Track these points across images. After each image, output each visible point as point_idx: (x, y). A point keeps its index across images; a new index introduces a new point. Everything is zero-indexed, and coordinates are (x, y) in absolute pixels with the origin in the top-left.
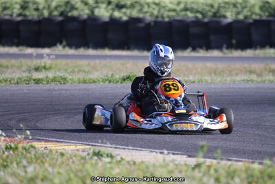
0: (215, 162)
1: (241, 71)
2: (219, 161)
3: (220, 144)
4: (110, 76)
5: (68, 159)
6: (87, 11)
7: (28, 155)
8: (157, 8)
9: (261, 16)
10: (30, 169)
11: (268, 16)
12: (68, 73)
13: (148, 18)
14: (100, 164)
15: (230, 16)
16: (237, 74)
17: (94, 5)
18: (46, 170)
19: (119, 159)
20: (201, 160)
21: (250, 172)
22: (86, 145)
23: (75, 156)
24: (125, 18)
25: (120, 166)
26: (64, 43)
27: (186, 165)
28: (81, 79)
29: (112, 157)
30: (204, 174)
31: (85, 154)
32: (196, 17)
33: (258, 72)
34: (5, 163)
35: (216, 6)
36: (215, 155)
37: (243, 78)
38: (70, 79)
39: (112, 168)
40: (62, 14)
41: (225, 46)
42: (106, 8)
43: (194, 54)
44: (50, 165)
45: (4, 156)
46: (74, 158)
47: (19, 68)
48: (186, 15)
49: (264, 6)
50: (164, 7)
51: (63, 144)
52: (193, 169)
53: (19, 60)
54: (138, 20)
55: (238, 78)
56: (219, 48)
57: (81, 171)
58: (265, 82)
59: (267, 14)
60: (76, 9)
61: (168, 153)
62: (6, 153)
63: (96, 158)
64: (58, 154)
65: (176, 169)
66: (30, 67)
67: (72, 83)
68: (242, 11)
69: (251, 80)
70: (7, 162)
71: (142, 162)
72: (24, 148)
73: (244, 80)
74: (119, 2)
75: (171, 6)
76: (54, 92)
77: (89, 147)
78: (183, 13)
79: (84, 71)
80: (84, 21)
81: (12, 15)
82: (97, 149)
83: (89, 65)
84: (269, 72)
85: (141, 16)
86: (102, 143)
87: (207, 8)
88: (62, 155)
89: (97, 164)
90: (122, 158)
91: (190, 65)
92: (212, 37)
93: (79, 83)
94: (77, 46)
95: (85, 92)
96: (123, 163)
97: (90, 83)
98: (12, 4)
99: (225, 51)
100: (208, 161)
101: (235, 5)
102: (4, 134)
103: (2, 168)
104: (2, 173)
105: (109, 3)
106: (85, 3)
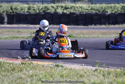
0: (103, 68)
1: (114, 33)
3: (105, 62)
5: (46, 68)
6: (54, 10)
7: (30, 66)
8: (81, 9)
9: (121, 11)
10: (31, 72)
11: (124, 12)
13: (77, 13)
14: (58, 70)
15: (109, 12)
16: (112, 34)
17: (57, 8)
18: (37, 72)
19: (65, 67)
20: (97, 68)
21: (116, 72)
22: (52, 62)
23: (48, 67)
24: (68, 13)
27: (92, 70)
29: (63, 67)
30: (98, 74)
31: (52, 66)
32: (96, 12)
34: (21, 70)
35: (104, 8)
36: (103, 66)
39: (62, 72)
40: (44, 11)
41: (107, 23)
42: (61, 9)
43: (95, 27)
44: (39, 70)
45: (21, 67)
47: (27, 32)
49: (122, 8)
50: (84, 8)
51: (44, 62)
52: (94, 71)
53: (27, 30)
54: (73, 14)
55: (112, 36)
56: (105, 24)
57: (50, 72)
59: (124, 11)
60: (49, 9)
61: (85, 65)
62: (21, 66)
63: (56, 67)
64: (42, 66)
65: (88, 71)
66: (31, 32)
68: (114, 10)
71: (74, 69)
72: (28, 64)
74: (66, 6)
75: (86, 8)
77: (54, 63)
78: (91, 11)
80: (52, 14)
81: (24, 12)
82: (57, 64)
83: (54, 31)
85: (74, 12)
86: (59, 61)
87: (100, 9)
88: (43, 66)
89: (57, 70)
91: (94, 31)
92: (102, 20)
96: (67, 69)
98: (24, 8)
99: (107, 25)
100: (100, 68)
101: (111, 7)
102: (20, 58)
103: (20, 72)
104: (19, 73)
105: (62, 7)
106: (53, 7)
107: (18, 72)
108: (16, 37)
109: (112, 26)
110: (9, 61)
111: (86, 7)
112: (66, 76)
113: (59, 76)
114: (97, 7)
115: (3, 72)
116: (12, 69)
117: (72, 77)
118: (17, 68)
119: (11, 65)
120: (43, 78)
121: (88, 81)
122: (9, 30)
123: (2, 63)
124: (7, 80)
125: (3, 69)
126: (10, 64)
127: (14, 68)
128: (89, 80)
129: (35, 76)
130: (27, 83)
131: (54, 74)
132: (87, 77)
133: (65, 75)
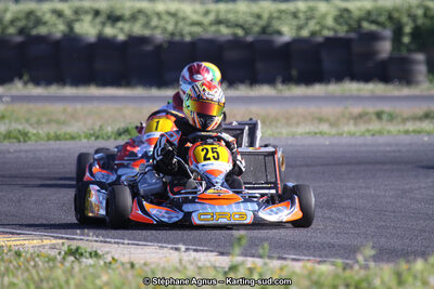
1: (305, 118)
2: (267, 261)
4: (97, 128)
5: (28, 261)
6: (62, 27)
8: (172, 21)
9: (335, 31)
11: (347, 32)
12: (31, 125)
13: (159, 36)
15: (287, 33)
16: (298, 124)
17: (73, 17)
19: (109, 259)
20: (239, 259)
21: (315, 278)
22: (57, 238)
23: (38, 256)
24: (121, 37)
25: (110, 271)
26: (26, 77)
27: (215, 267)
28: (52, 133)
29: (97, 256)
31: (53, 253)
32: (235, 35)
33: (332, 119)
35: (265, 16)
36: (261, 251)
37: (307, 130)
38: (34, 135)
40: (22, 31)
42: (91, 22)
43: (231, 93)
46: (37, 259)
48: (218, 31)
49: (341, 16)
50: (184, 19)
51: (22, 237)
52: (226, 273)
54: (143, 40)
55: (301, 130)
56: (271, 81)
57: (48, 279)
58: (342, 134)
59: (345, 28)
61: (187, 249)
63: (72, 258)
64: (13, 253)
65: (199, 274)
67: (36, 141)
68: (307, 24)
69: (321, 133)
71: (145, 264)
73: (309, 133)
74: (111, 12)
75: (195, 18)
76: (8, 156)
77: (61, 241)
78: (213, 28)
79: (58, 122)
80: (57, 43)
82: (74, 244)
83: (65, 111)
84: (349, 119)
85: (147, 33)
86: (83, 234)
87: (251, 20)
88: (18, 254)
89: (72, 268)
90: (113, 258)
92: (260, 66)
93: (49, 139)
94: (49, 82)
95: (58, 154)
96: (114, 266)
97: (66, 139)
99: (280, 86)
100: (250, 261)
101: (295, 15)
105: (97, 13)
106: (59, 14)
109: (299, 90)
111: (195, 12)
114: (237, 12)
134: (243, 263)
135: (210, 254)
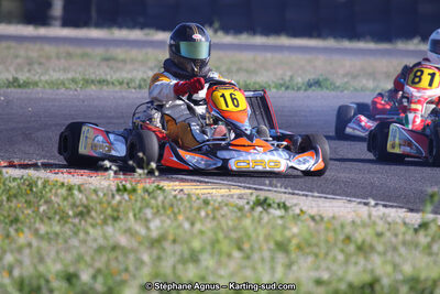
4: (287, 78)
5: (217, 210)
7: (153, 201)
10: (155, 224)
14: (266, 218)
18: (180, 226)
19: (298, 211)
20: (431, 216)
22: (245, 187)
23: (226, 205)
25: (299, 223)
26: (216, 25)
27: (405, 224)
29: (285, 207)
30: (433, 240)
31: (241, 203)
34: (115, 214)
39: (284, 227)
44: (187, 219)
45: (115, 202)
46: (225, 208)
47: (143, 63)
51: (209, 186)
53: (144, 51)
57: (235, 229)
61: (377, 204)
62: (118, 198)
63: (260, 209)
64: (201, 201)
65: (389, 230)
70: (118, 211)
71: (334, 217)
72: (146, 191)
77: (249, 191)
79: (247, 71)
82: (262, 195)
83: (254, 61)
86: (271, 185)
88: (206, 202)
89: (260, 219)
90: (302, 211)
94: (238, 30)
96: (303, 218)
102: (114, 168)
103: (110, 222)
104: (109, 229)
107: (105, 222)
108: (99, 82)
110: (65, 175)
112: (299, 247)
113: (272, 245)
115: (42, 220)
116: (80, 209)
117: (323, 251)
118: (98, 208)
119: (76, 192)
120: (202, 250)
121: (389, 268)
122: (71, 49)
123: (40, 183)
124: (58, 252)
125: (42, 209)
126: (70, 189)
127: (85, 207)
128: (396, 266)
129: (174, 241)
130: (137, 269)
131: (249, 238)
132: (385, 253)
133: (294, 242)
134: (434, 220)
135: (399, 210)
